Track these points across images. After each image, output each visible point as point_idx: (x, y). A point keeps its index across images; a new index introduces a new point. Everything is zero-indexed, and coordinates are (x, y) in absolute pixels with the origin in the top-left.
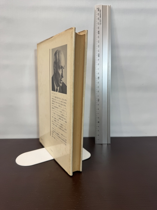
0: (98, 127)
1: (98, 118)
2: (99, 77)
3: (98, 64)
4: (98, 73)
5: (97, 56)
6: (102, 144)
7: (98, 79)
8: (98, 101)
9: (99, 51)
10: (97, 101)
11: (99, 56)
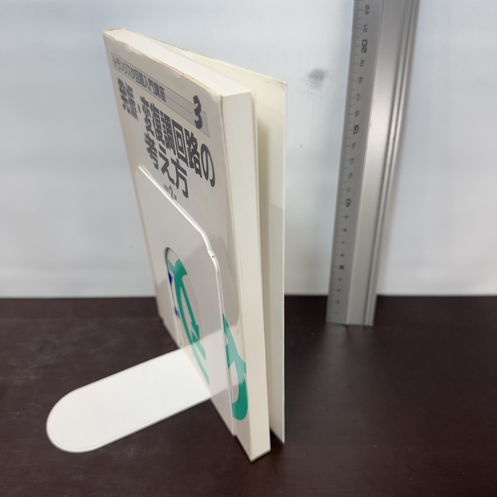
0: (340, 279)
1: (342, 255)
2: (356, 127)
3: (361, 79)
4: (357, 113)
5: (359, 49)
6: (347, 326)
7: (354, 133)
8: (348, 205)
9: (366, 30)
10: (344, 206)
11: (364, 49)
